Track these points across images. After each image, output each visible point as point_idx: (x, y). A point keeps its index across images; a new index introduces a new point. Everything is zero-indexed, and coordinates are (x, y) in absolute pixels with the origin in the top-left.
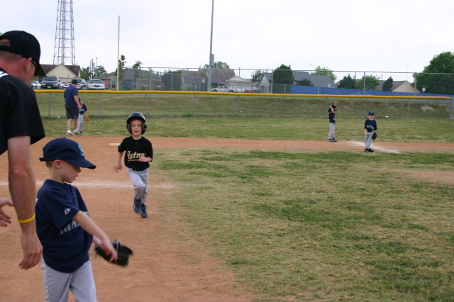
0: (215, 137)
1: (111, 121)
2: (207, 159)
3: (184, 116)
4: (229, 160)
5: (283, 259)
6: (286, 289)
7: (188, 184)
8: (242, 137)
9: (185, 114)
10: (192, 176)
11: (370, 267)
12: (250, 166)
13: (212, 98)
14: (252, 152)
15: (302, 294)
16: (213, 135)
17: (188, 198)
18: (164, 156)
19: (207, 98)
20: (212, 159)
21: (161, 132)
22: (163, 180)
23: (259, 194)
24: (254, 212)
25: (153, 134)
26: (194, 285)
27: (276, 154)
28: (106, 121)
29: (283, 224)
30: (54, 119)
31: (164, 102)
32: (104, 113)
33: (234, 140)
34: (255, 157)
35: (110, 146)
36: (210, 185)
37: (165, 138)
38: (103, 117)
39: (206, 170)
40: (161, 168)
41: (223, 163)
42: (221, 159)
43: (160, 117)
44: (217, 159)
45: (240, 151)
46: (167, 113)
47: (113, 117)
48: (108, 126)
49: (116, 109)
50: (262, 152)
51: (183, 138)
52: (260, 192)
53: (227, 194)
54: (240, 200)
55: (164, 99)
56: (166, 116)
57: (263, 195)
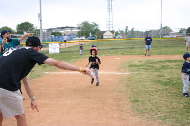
0: (156, 55)
1: (119, 50)
2: (147, 63)
4: (156, 63)
5: (152, 100)
6: (147, 111)
7: (134, 72)
8: (166, 54)
10: (138, 69)
11: (185, 104)
12: (162, 66)
13: (159, 40)
14: (166, 60)
15: (151, 113)
16: (155, 54)
17: (131, 77)
18: (132, 62)
19: (157, 40)
20: (149, 63)
21: (136, 53)
22: (126, 71)
23: (159, 76)
24: (152, 83)
26: (114, 108)
27: (176, 60)
28: (118, 50)
29: (161, 87)
30: (100, 50)
32: (117, 47)
33: (163, 56)
34: (167, 62)
35: (115, 59)
36: (142, 73)
37: (136, 56)
38: (117, 49)
39: (144, 67)
40: (128, 67)
41: (153, 64)
42: (153, 63)
43: (138, 48)
45: (162, 60)
46: (141, 46)
47: (121, 49)
48: (118, 52)
49: (123, 46)
50: (170, 60)
52: (160, 75)
53: (147, 76)
54: (150, 78)
55: (141, 41)
56: (140, 48)
57: (161, 76)
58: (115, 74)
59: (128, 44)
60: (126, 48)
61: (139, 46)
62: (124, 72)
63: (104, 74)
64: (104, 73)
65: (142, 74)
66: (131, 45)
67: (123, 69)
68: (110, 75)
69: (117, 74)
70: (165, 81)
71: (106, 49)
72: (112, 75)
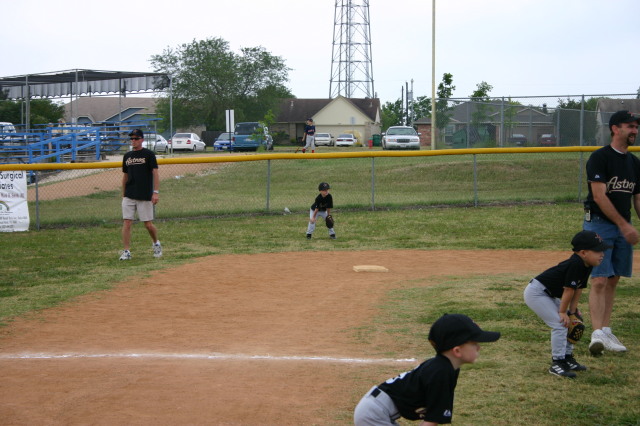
1: (392, 216)
3: (557, 201)
9: (562, 195)
18: (448, 294)
21: (488, 238)
25: (466, 244)
28: (383, 216)
30: (278, 213)
31: (523, 171)
32: (381, 199)
35: (352, 272)
36: (498, 358)
37: (487, 252)
38: (379, 209)
43: (505, 204)
46: (525, 196)
47: (402, 208)
48: (380, 228)
49: (418, 190)
51: (527, 251)
52: (600, 375)
53: (519, 379)
54: (537, 396)
55: (523, 165)
56: (518, 203)
57: (604, 382)
58: (332, 365)
59: (447, 183)
60: (435, 204)
61: (515, 196)
62: (389, 355)
63: (264, 366)
64: (269, 357)
65: (491, 365)
66: (466, 184)
67: (389, 332)
68: (300, 371)
69: (343, 365)
70: (622, 411)
72: (316, 369)
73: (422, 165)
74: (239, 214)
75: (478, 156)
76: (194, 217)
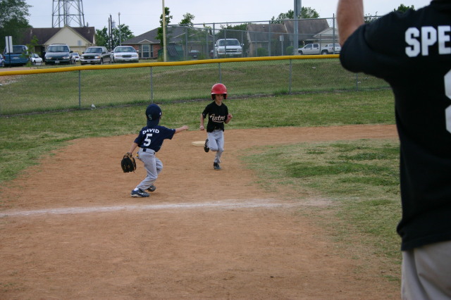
0: (340, 123)
2: (351, 158)
3: (276, 94)
7: (348, 198)
8: (380, 121)
9: (278, 90)
10: (346, 185)
13: (312, 65)
16: (336, 121)
17: (363, 219)
19: (305, 65)
20: (359, 158)
21: (254, 120)
22: (306, 194)
25: (245, 125)
30: (88, 109)
31: (240, 74)
33: (371, 126)
36: (384, 197)
37: (265, 130)
39: (362, 175)
40: (292, 176)
41: (379, 163)
42: (372, 157)
43: (241, 97)
44: (365, 157)
46: (254, 91)
47: (172, 102)
49: (169, 90)
51: (291, 128)
55: (240, 70)
56: (249, 96)
59: (189, 84)
60: (194, 99)
61: (246, 92)
66: (203, 84)
71: (111, 105)
73: (168, 72)
74: (60, 110)
75: (221, 64)
76: (28, 113)
